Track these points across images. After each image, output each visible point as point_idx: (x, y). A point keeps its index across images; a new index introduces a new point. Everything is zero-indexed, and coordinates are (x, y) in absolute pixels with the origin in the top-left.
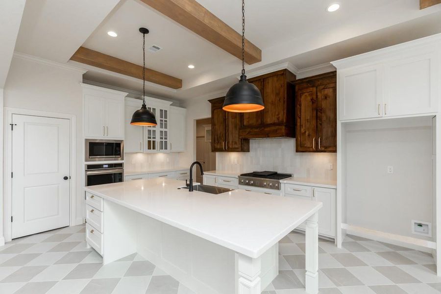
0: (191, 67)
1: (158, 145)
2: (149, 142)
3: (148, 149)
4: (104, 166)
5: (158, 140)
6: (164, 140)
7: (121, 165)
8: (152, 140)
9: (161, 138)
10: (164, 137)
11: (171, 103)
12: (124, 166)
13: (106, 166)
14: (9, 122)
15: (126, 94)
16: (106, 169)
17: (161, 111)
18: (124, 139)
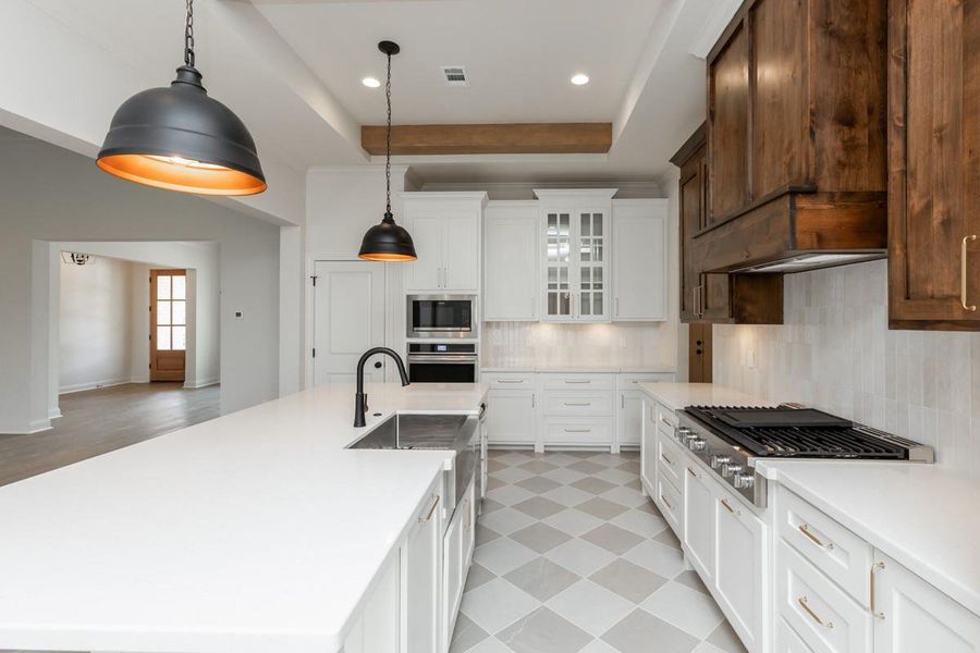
1: (575, 305)
2: (552, 297)
3: (549, 313)
4: (440, 348)
5: (575, 292)
6: (592, 291)
7: (470, 348)
8: (558, 291)
9: (585, 286)
10: (592, 283)
11: (614, 191)
12: (478, 350)
13: (443, 348)
14: (309, 273)
15: (483, 194)
16: (442, 353)
17: (585, 218)
18: (479, 293)
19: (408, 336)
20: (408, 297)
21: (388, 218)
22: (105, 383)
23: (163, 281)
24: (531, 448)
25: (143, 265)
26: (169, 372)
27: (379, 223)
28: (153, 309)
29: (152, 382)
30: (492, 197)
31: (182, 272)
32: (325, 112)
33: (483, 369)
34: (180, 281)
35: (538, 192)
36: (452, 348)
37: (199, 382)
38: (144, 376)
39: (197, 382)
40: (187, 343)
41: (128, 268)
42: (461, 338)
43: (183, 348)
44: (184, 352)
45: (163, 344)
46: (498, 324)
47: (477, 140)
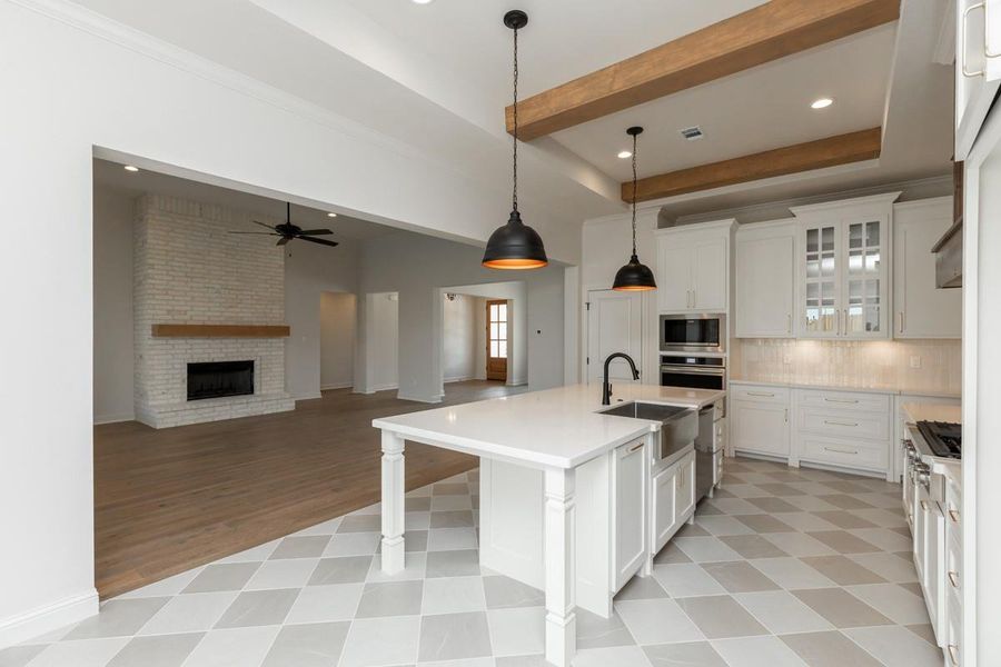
0: (822, 103)
1: (841, 321)
4: (689, 361)
5: (841, 307)
6: (864, 306)
7: (718, 362)
8: (820, 307)
11: (896, 195)
12: (727, 363)
13: (693, 361)
14: (585, 301)
15: (730, 222)
16: (691, 365)
17: (855, 228)
18: (727, 312)
19: (661, 349)
20: (661, 316)
21: (634, 259)
22: (463, 378)
23: (494, 308)
24: (785, 461)
25: (483, 298)
26: (497, 373)
27: (627, 263)
28: (488, 329)
29: (488, 379)
30: (741, 222)
31: (504, 302)
32: (592, 183)
33: (732, 382)
34: (503, 308)
35: (794, 210)
36: (701, 361)
37: (515, 381)
38: (483, 375)
39: (514, 381)
40: (508, 354)
41: (474, 300)
42: (709, 352)
43: (505, 356)
44: (505, 359)
45: (494, 354)
46: (752, 341)
47: (721, 175)
